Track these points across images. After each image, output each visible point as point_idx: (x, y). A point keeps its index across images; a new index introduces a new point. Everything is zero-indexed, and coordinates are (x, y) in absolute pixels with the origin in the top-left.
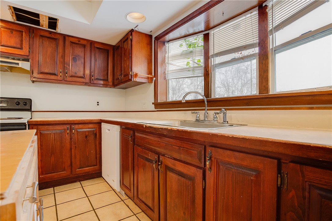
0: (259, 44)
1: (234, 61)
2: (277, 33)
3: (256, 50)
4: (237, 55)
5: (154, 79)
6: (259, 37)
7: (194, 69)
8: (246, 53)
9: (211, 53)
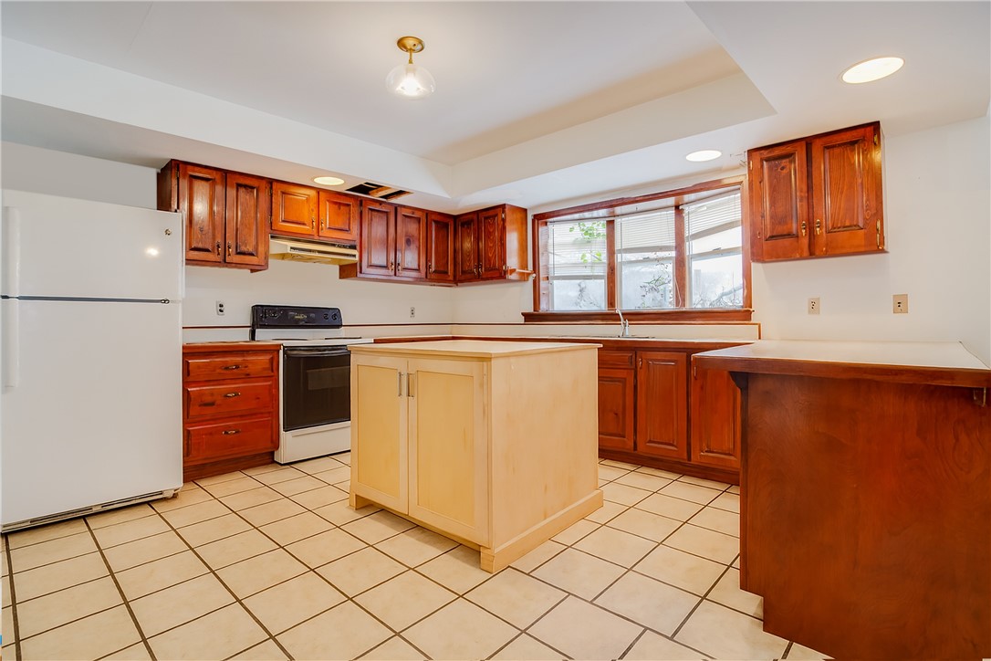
0: (676, 247)
1: (647, 260)
2: (693, 242)
3: (673, 254)
4: (652, 255)
5: (534, 275)
6: (676, 242)
7: (593, 265)
8: (661, 254)
9: (618, 246)
